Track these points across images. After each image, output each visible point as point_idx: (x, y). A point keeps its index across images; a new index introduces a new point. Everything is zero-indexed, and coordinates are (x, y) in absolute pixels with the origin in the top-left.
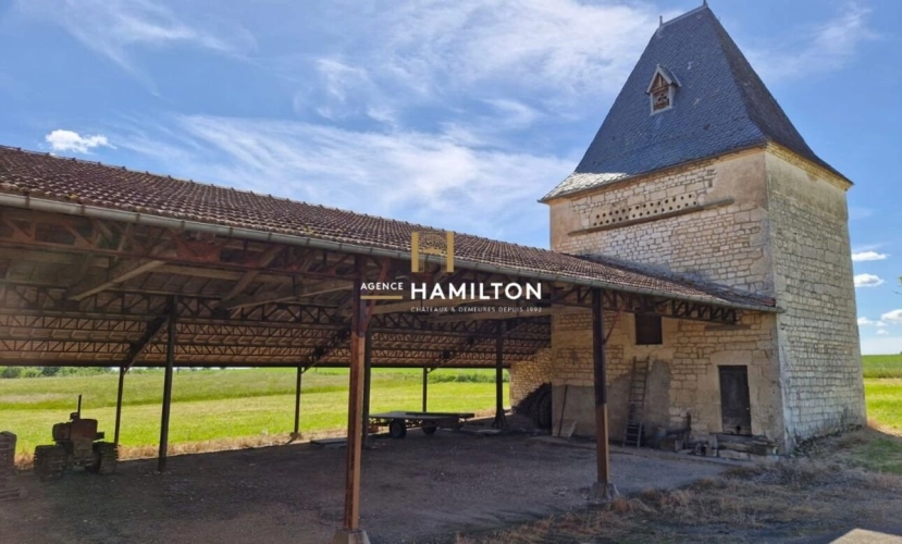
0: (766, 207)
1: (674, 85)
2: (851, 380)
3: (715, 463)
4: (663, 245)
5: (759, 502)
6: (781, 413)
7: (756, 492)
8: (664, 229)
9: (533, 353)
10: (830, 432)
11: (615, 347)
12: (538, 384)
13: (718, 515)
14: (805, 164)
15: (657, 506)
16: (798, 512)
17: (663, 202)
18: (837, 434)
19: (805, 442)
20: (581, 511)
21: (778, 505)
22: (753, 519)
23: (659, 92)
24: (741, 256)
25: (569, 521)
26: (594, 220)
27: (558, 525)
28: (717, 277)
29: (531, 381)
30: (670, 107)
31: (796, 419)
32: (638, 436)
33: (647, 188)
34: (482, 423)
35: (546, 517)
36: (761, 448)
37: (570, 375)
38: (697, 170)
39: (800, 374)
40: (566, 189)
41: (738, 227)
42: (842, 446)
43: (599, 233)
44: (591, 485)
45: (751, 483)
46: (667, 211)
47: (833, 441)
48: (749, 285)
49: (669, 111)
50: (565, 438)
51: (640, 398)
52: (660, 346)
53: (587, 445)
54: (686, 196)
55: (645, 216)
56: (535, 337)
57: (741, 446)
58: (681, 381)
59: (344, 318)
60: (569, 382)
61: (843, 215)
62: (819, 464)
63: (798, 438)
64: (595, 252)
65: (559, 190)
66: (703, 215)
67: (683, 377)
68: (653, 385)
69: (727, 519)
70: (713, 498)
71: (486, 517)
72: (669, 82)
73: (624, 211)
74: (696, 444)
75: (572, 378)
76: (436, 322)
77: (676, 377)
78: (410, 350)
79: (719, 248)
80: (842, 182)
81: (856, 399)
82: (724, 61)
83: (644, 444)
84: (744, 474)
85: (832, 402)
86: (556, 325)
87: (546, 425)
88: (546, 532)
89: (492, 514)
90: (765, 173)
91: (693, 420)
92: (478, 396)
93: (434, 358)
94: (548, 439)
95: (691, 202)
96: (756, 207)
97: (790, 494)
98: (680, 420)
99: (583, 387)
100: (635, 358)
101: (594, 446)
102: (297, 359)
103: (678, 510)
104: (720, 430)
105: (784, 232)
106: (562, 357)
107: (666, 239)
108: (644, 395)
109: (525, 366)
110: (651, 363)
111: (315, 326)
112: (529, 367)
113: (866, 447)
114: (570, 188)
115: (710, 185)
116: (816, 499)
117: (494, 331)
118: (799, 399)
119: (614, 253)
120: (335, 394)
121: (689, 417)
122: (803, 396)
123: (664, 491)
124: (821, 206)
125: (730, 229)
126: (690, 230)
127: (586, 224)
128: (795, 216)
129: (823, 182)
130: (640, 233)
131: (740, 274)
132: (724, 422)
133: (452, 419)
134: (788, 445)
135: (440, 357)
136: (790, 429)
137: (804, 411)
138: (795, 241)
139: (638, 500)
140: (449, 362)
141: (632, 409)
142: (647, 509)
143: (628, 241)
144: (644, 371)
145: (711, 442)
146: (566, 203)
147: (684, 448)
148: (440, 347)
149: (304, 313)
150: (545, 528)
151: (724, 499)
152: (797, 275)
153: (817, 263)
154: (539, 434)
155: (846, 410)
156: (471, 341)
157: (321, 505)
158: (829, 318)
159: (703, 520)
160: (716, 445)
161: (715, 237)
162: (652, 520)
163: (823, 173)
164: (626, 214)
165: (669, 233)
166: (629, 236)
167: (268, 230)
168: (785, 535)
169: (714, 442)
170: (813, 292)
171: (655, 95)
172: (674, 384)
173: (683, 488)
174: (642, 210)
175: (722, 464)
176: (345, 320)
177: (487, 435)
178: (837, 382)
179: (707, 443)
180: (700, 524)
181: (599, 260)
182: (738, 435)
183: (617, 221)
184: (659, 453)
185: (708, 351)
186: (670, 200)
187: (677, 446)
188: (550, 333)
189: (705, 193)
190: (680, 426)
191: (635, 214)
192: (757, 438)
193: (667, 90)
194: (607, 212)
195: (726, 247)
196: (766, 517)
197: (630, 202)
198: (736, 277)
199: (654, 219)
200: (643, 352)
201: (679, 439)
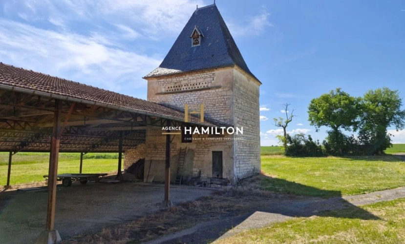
0: (232, 91)
1: (201, 35)
2: (257, 156)
3: (209, 190)
4: (194, 102)
5: (225, 204)
6: (233, 169)
7: (224, 200)
8: (195, 95)
9: (136, 145)
10: (249, 176)
11: (173, 144)
12: (137, 159)
13: (210, 210)
14: (247, 75)
15: (188, 208)
16: (238, 206)
17: (195, 84)
18: (251, 177)
19: (241, 180)
20: (157, 213)
21: (231, 204)
22: (223, 210)
23: (195, 38)
24: (222, 109)
25: (153, 217)
26: (167, 89)
27: (148, 220)
28: (214, 116)
29: (134, 158)
30: (199, 45)
31: (238, 172)
32: (180, 180)
33: (189, 78)
34: (110, 178)
35: (143, 217)
36: (226, 183)
37: (153, 155)
38: (209, 73)
39: (240, 155)
40: (155, 74)
41: (222, 97)
42: (253, 181)
43: (169, 95)
44: (161, 202)
45: (222, 197)
46: (196, 88)
47: (250, 179)
48: (225, 120)
49: (199, 46)
50: (150, 183)
51: (182, 164)
52: (191, 143)
53: (159, 185)
54: (204, 83)
55: (188, 89)
56: (138, 138)
57: (219, 182)
58: (198, 157)
59: (40, 127)
60: (152, 159)
61: (258, 95)
62: (245, 188)
63: (238, 179)
64: (167, 103)
65: (152, 74)
66: (210, 91)
67: (199, 156)
68: (187, 159)
69: (213, 211)
70: (208, 203)
71: (115, 219)
72: (200, 34)
73: (179, 86)
74: (202, 182)
75: (154, 157)
76: (90, 131)
77: (197, 156)
78: (75, 144)
79: (215, 105)
80: (258, 83)
81: (258, 164)
82: (220, 29)
83: (182, 184)
84: (219, 193)
85: (250, 165)
86: (148, 134)
87: (141, 177)
88: (142, 223)
89: (118, 218)
90: (233, 77)
91: (202, 173)
92: (107, 165)
93: (87, 148)
94: (142, 183)
95: (206, 85)
96: (229, 90)
97: (236, 200)
98: (197, 173)
99: (159, 160)
100: (181, 148)
101: (163, 185)
102: (9, 148)
103: (195, 209)
104: (211, 176)
105: (238, 100)
106: (150, 148)
107: (196, 100)
108: (183, 163)
109: (131, 151)
110: (187, 150)
111: (23, 131)
112: (134, 151)
113: (260, 182)
114: (157, 74)
115: (213, 80)
116: (244, 201)
117: (119, 136)
118: (239, 164)
119: (175, 104)
120: (28, 165)
121: (200, 172)
122: (241, 162)
123: (190, 202)
124: (251, 91)
125: (219, 98)
126: (205, 97)
127: (163, 90)
128: (242, 95)
129: (252, 82)
130: (185, 96)
131: (222, 115)
132: (213, 173)
133: (96, 176)
134: (235, 182)
135: (90, 148)
136: (236, 175)
137: (241, 168)
138: (241, 104)
139: (180, 206)
140: (95, 150)
141: (178, 169)
142: (184, 210)
143: (180, 99)
144: (184, 153)
145: (208, 181)
146: (155, 80)
147: (198, 184)
148: (90, 143)
149: (16, 124)
150: (142, 222)
151: (213, 203)
152: (241, 117)
153: (248, 113)
154: (138, 182)
155: (254, 168)
156: (106, 140)
157: (29, 220)
158: (251, 133)
159: (205, 212)
160: (210, 182)
161: (214, 100)
162: (186, 214)
163: (252, 79)
164: (181, 87)
165: (197, 97)
166: (181, 97)
167: (12, 85)
168: (234, 215)
169: (209, 181)
170: (246, 124)
171: (194, 39)
172: (195, 158)
173: (198, 200)
174: (187, 87)
175: (212, 190)
176: (40, 129)
177: (113, 183)
178: (252, 157)
179: (206, 182)
180: (204, 214)
181: (168, 106)
182: (218, 178)
183: (177, 90)
184: (188, 187)
185: (209, 145)
186: (198, 84)
187: (195, 184)
188: (145, 137)
189: (211, 82)
190: (196, 176)
191: (184, 88)
192: (224, 179)
193: (198, 37)
194: (173, 86)
195: (218, 105)
196: (227, 209)
197: (182, 83)
198: (221, 117)
199: (191, 91)
200: (184, 145)
201: (196, 181)
